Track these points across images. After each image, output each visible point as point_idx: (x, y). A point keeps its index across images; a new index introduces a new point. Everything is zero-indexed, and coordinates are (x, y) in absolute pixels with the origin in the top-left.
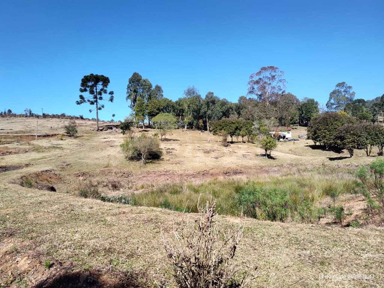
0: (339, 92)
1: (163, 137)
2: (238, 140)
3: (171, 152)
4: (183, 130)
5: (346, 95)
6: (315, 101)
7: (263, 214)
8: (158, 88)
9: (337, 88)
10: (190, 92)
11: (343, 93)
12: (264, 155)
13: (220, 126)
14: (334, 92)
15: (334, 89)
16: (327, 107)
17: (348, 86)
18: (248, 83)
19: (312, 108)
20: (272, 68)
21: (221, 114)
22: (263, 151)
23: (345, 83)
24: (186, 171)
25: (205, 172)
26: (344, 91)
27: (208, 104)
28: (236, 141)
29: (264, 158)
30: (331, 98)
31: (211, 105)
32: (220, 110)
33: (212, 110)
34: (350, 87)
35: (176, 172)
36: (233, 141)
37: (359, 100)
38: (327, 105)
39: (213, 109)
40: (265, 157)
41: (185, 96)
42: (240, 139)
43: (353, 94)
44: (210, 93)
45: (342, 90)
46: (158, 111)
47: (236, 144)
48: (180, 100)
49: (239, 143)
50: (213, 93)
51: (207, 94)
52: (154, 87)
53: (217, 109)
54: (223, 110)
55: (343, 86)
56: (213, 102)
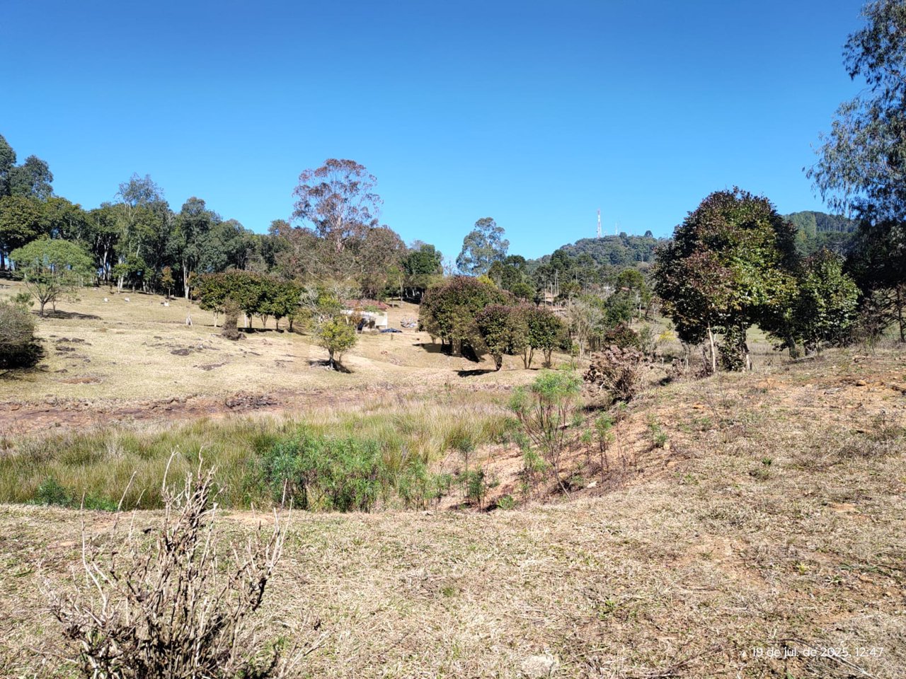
0: (482, 237)
1: (49, 306)
2: (264, 325)
3: (73, 349)
4: (113, 291)
5: (494, 246)
6: (436, 250)
7: (323, 497)
8: (37, 168)
9: (478, 229)
10: (137, 190)
11: (489, 241)
12: (327, 363)
13: (221, 287)
14: (471, 237)
15: (472, 231)
16: (459, 266)
17: (497, 226)
18: (293, 191)
19: (430, 264)
20: (351, 164)
21: (224, 257)
22: (324, 354)
23: (492, 220)
24: (118, 401)
25: (174, 403)
26: (490, 237)
27: (187, 227)
28: (262, 327)
29: (325, 370)
30: (465, 248)
31: (198, 232)
32: (222, 249)
33: (200, 245)
34: (501, 230)
35: (87, 405)
36: (253, 327)
37: (515, 257)
38: (457, 262)
39: (203, 244)
40: (328, 366)
41: (120, 199)
42: (271, 322)
43: (506, 244)
44: (194, 201)
45: (487, 233)
46: (32, 232)
47: (261, 333)
48: (107, 208)
49: (268, 332)
50: (202, 202)
51: (186, 203)
52: (20, 162)
53: (214, 244)
54: (230, 249)
55: (489, 226)
56: (204, 226)
